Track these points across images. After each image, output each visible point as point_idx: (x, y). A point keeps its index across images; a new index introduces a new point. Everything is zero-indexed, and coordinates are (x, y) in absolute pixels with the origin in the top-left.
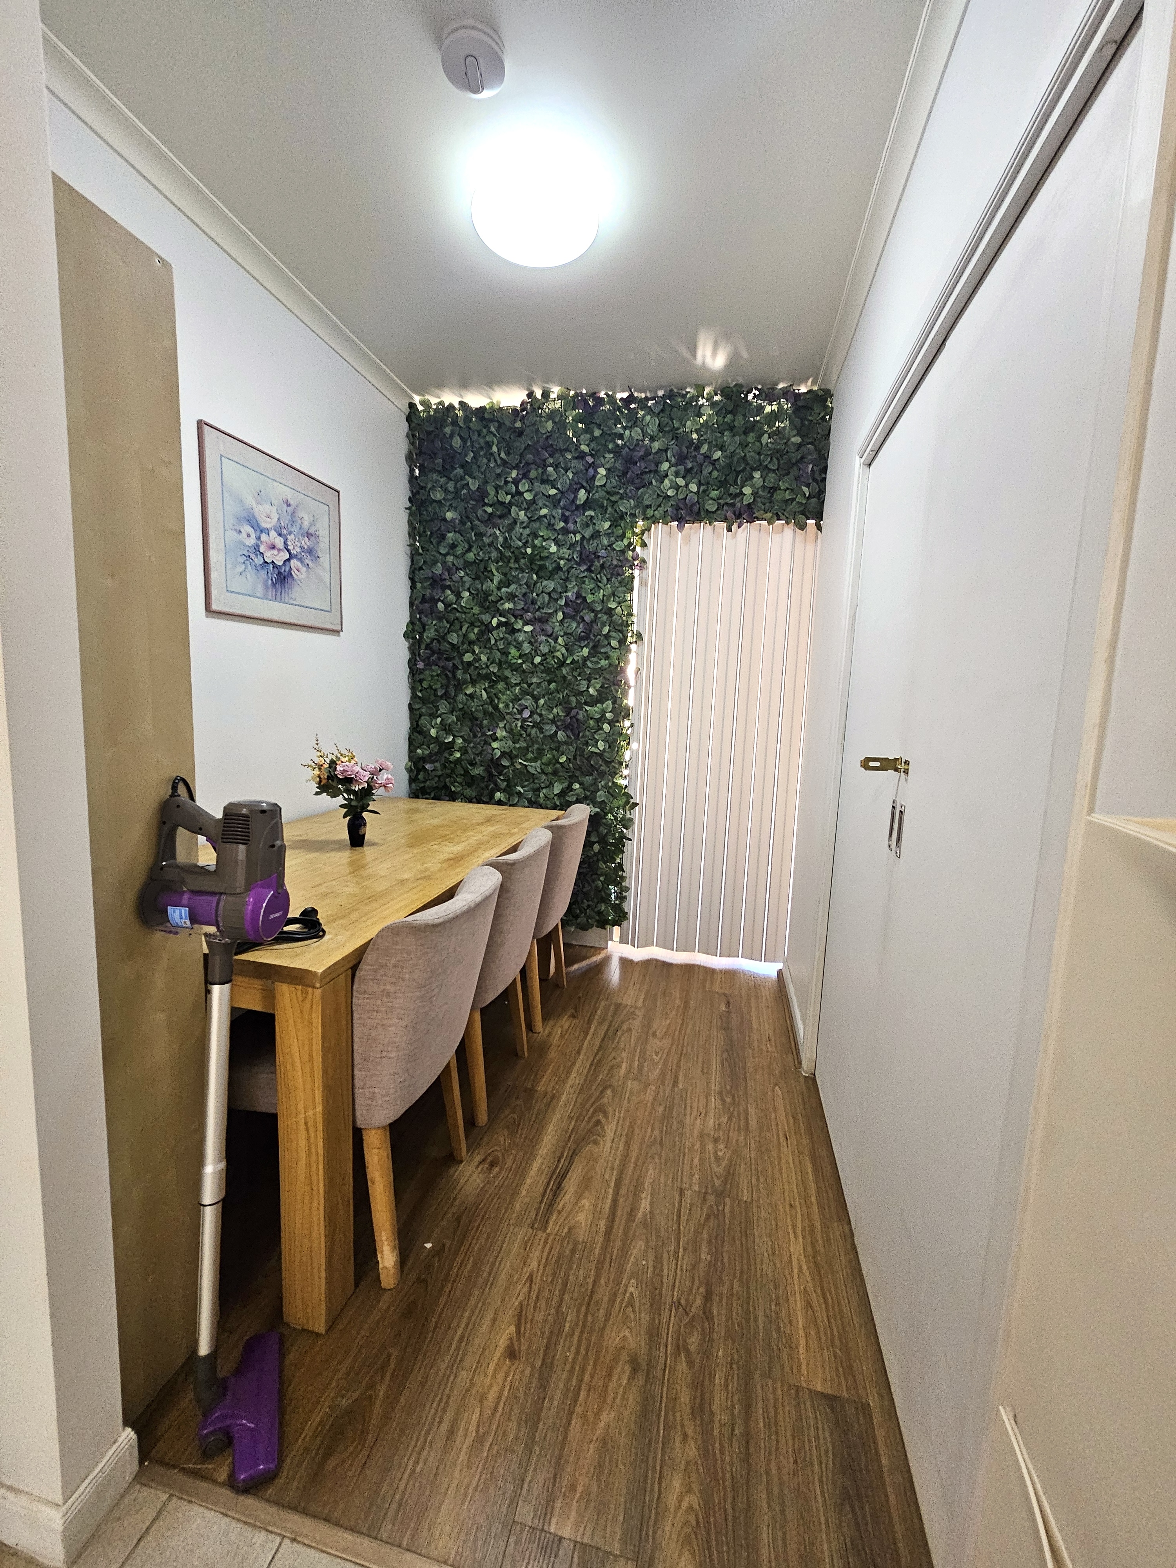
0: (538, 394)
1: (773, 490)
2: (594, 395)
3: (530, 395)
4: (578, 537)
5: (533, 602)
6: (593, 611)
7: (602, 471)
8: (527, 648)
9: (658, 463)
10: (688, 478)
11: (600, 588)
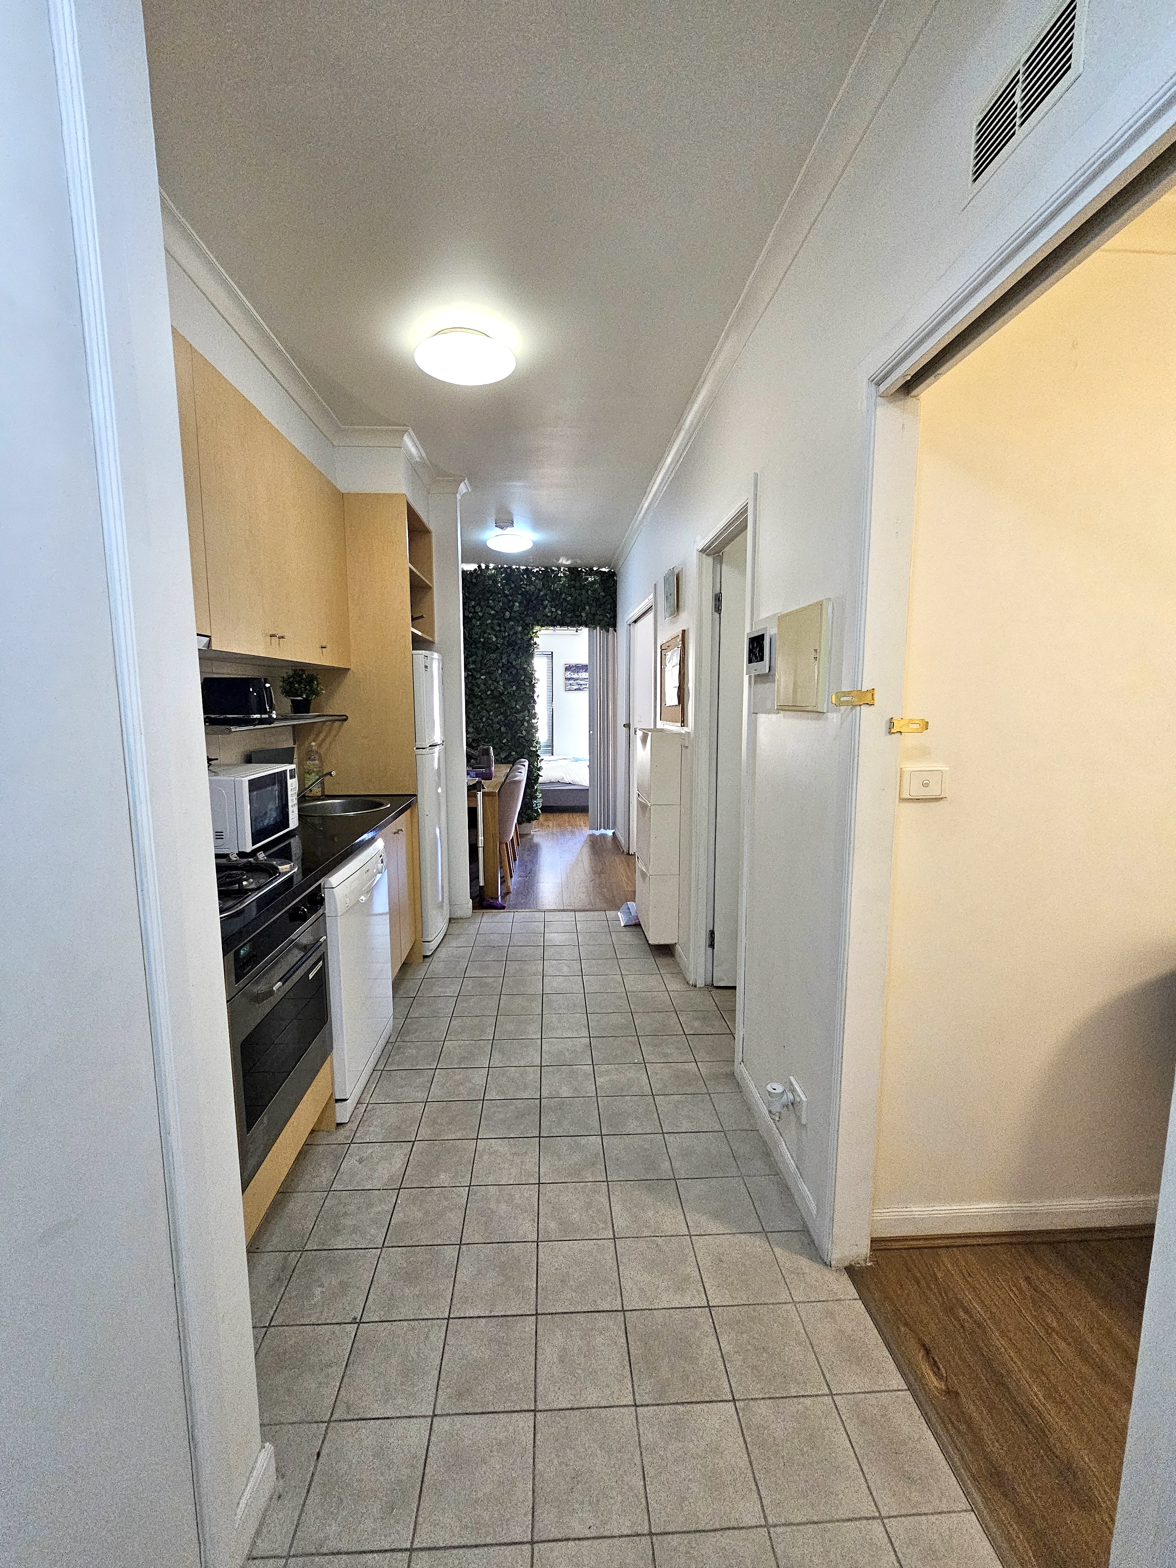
0: (483, 566)
1: (594, 615)
3: (479, 567)
4: (506, 634)
6: (516, 668)
7: (517, 604)
9: (543, 601)
10: (557, 607)
11: (518, 658)
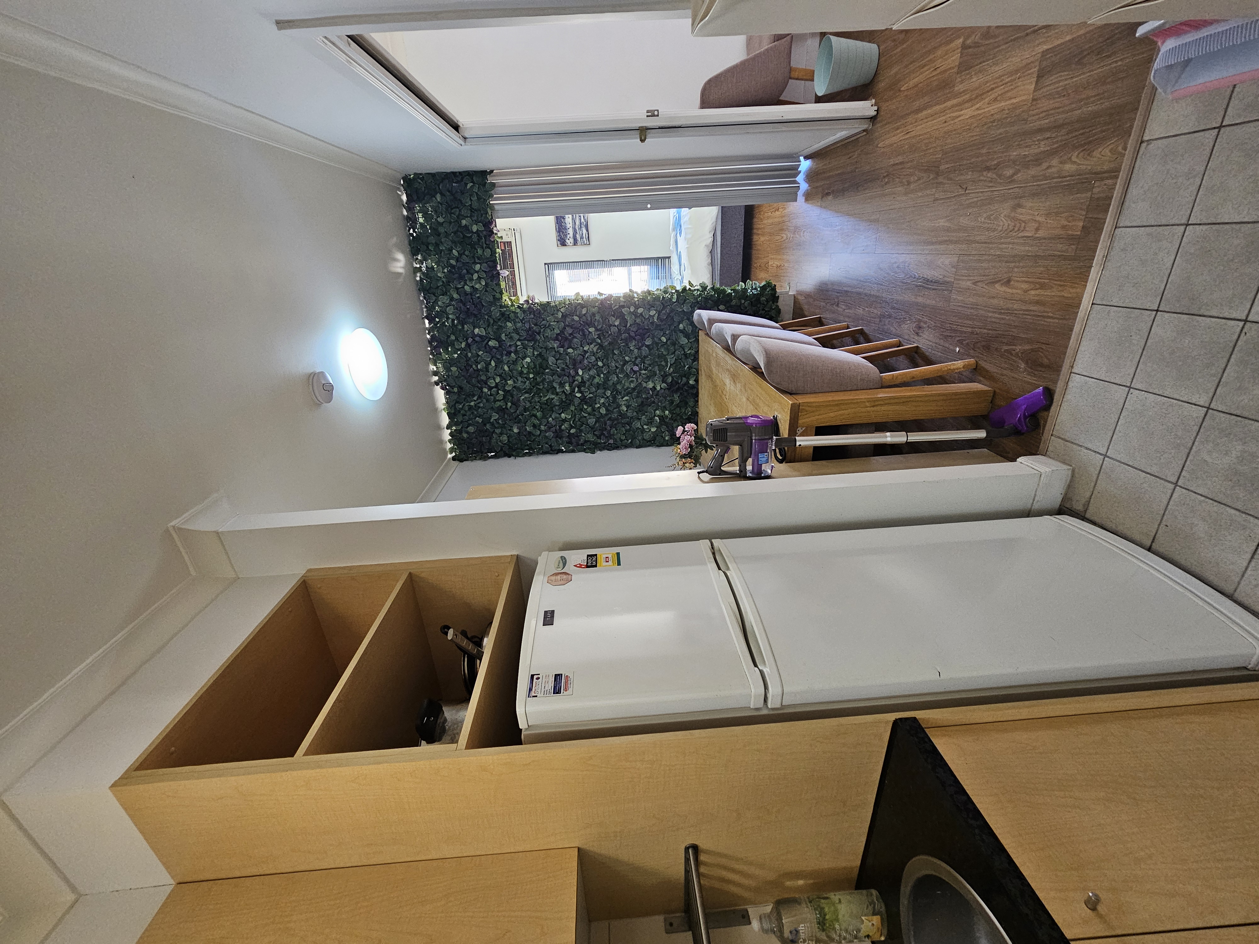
0: (436, 378)
1: (472, 210)
2: (430, 342)
3: (437, 383)
4: (519, 343)
5: (563, 370)
7: (476, 331)
8: (593, 372)
9: (466, 294)
10: (472, 271)
